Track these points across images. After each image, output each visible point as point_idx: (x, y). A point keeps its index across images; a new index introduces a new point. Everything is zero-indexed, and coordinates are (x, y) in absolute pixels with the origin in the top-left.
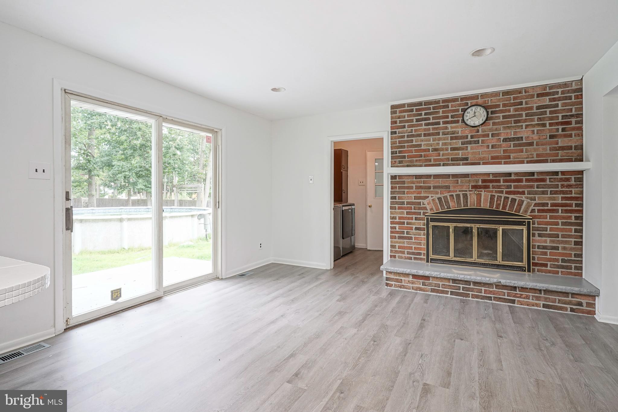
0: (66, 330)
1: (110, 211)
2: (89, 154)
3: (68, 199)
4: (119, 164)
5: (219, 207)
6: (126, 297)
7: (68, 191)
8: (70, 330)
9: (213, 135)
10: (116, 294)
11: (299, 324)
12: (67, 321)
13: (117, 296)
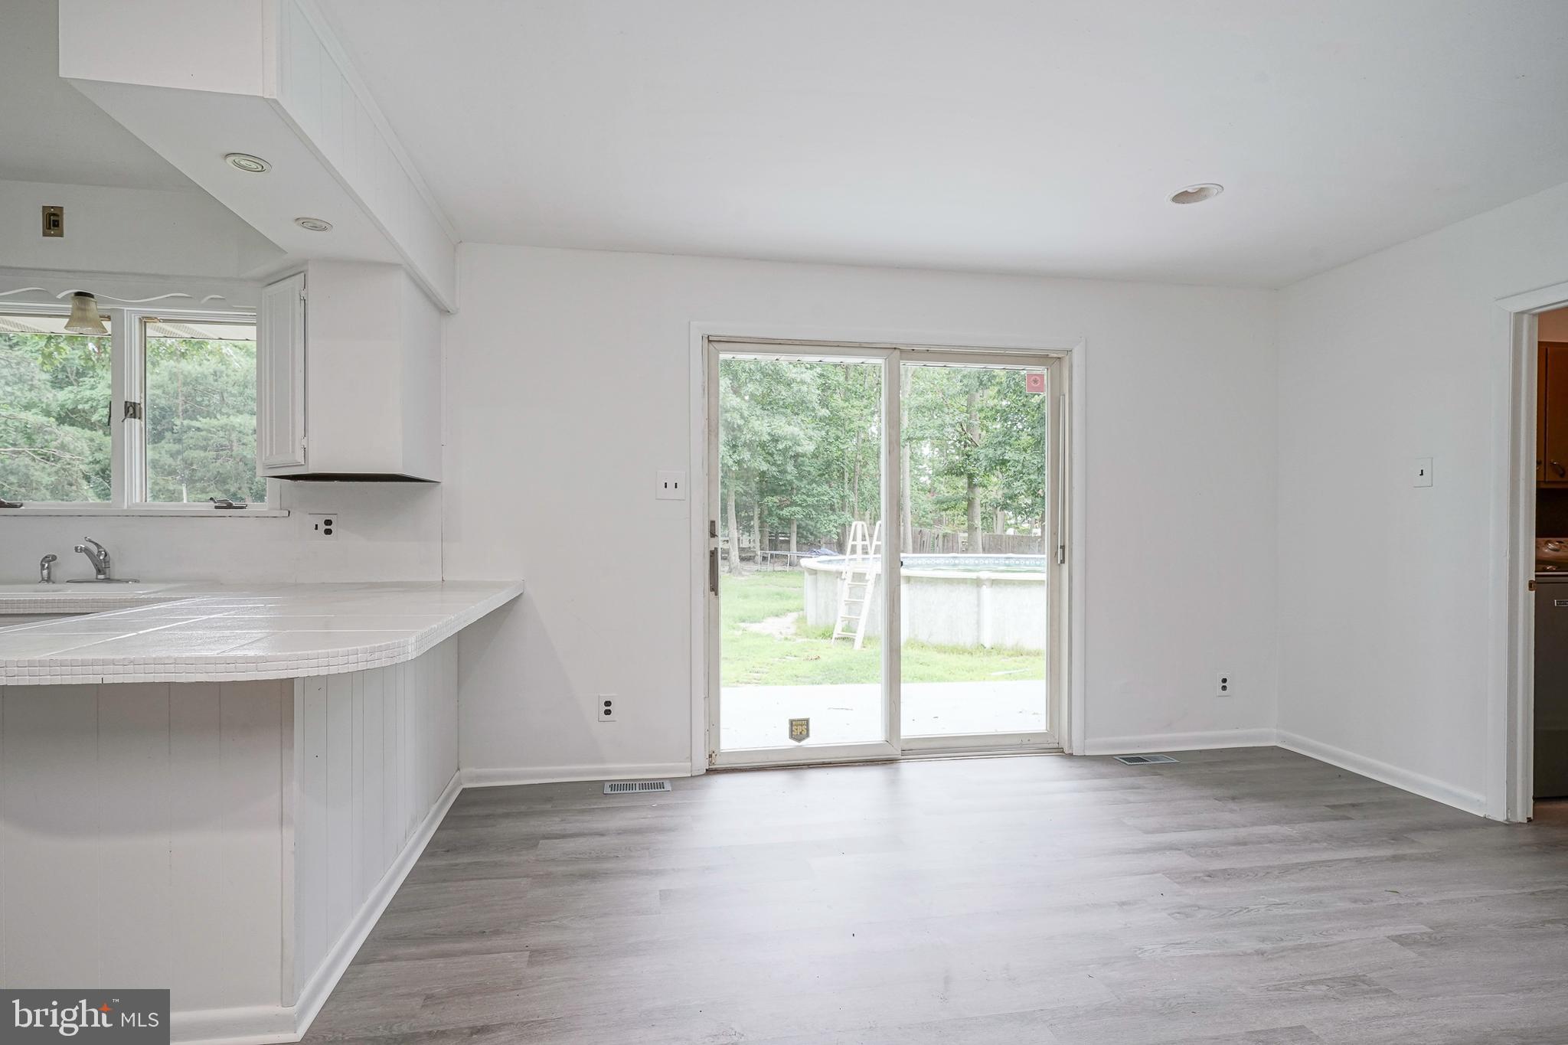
0: (710, 772)
1: (967, 562)
2: (968, 441)
3: (713, 535)
4: (1017, 459)
5: (1063, 561)
6: (818, 739)
7: (713, 519)
8: (714, 774)
9: (1049, 371)
10: (799, 729)
11: (1150, 947)
12: (710, 756)
13: (801, 733)
